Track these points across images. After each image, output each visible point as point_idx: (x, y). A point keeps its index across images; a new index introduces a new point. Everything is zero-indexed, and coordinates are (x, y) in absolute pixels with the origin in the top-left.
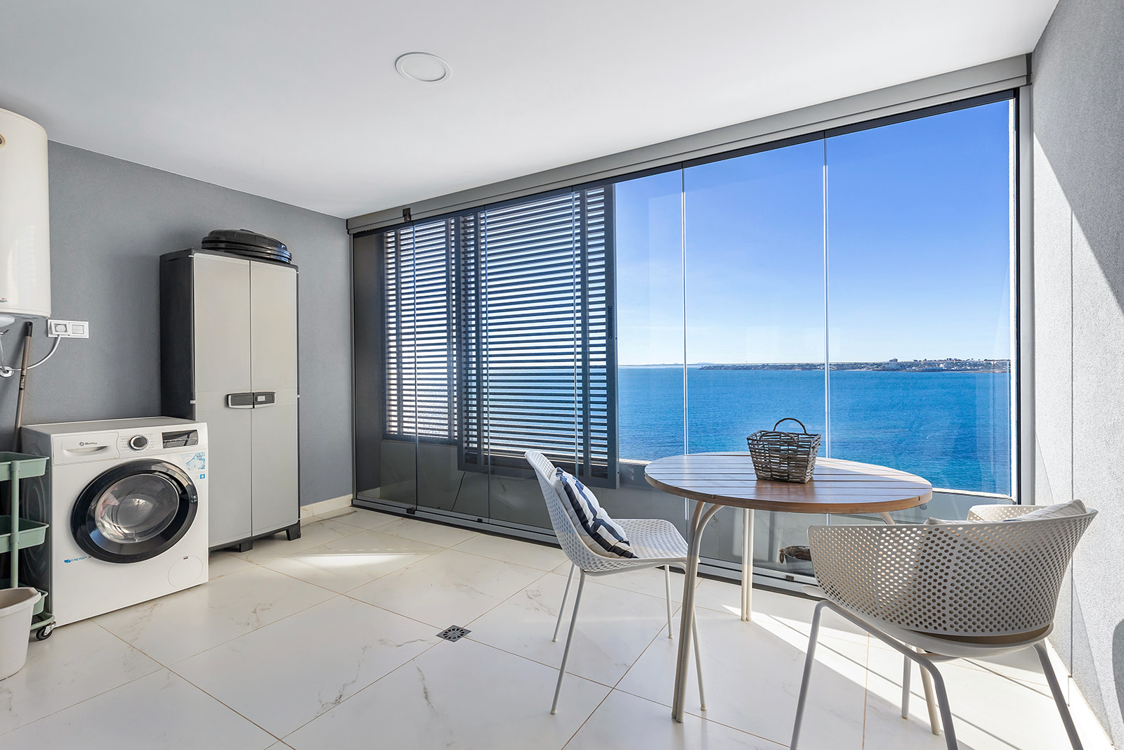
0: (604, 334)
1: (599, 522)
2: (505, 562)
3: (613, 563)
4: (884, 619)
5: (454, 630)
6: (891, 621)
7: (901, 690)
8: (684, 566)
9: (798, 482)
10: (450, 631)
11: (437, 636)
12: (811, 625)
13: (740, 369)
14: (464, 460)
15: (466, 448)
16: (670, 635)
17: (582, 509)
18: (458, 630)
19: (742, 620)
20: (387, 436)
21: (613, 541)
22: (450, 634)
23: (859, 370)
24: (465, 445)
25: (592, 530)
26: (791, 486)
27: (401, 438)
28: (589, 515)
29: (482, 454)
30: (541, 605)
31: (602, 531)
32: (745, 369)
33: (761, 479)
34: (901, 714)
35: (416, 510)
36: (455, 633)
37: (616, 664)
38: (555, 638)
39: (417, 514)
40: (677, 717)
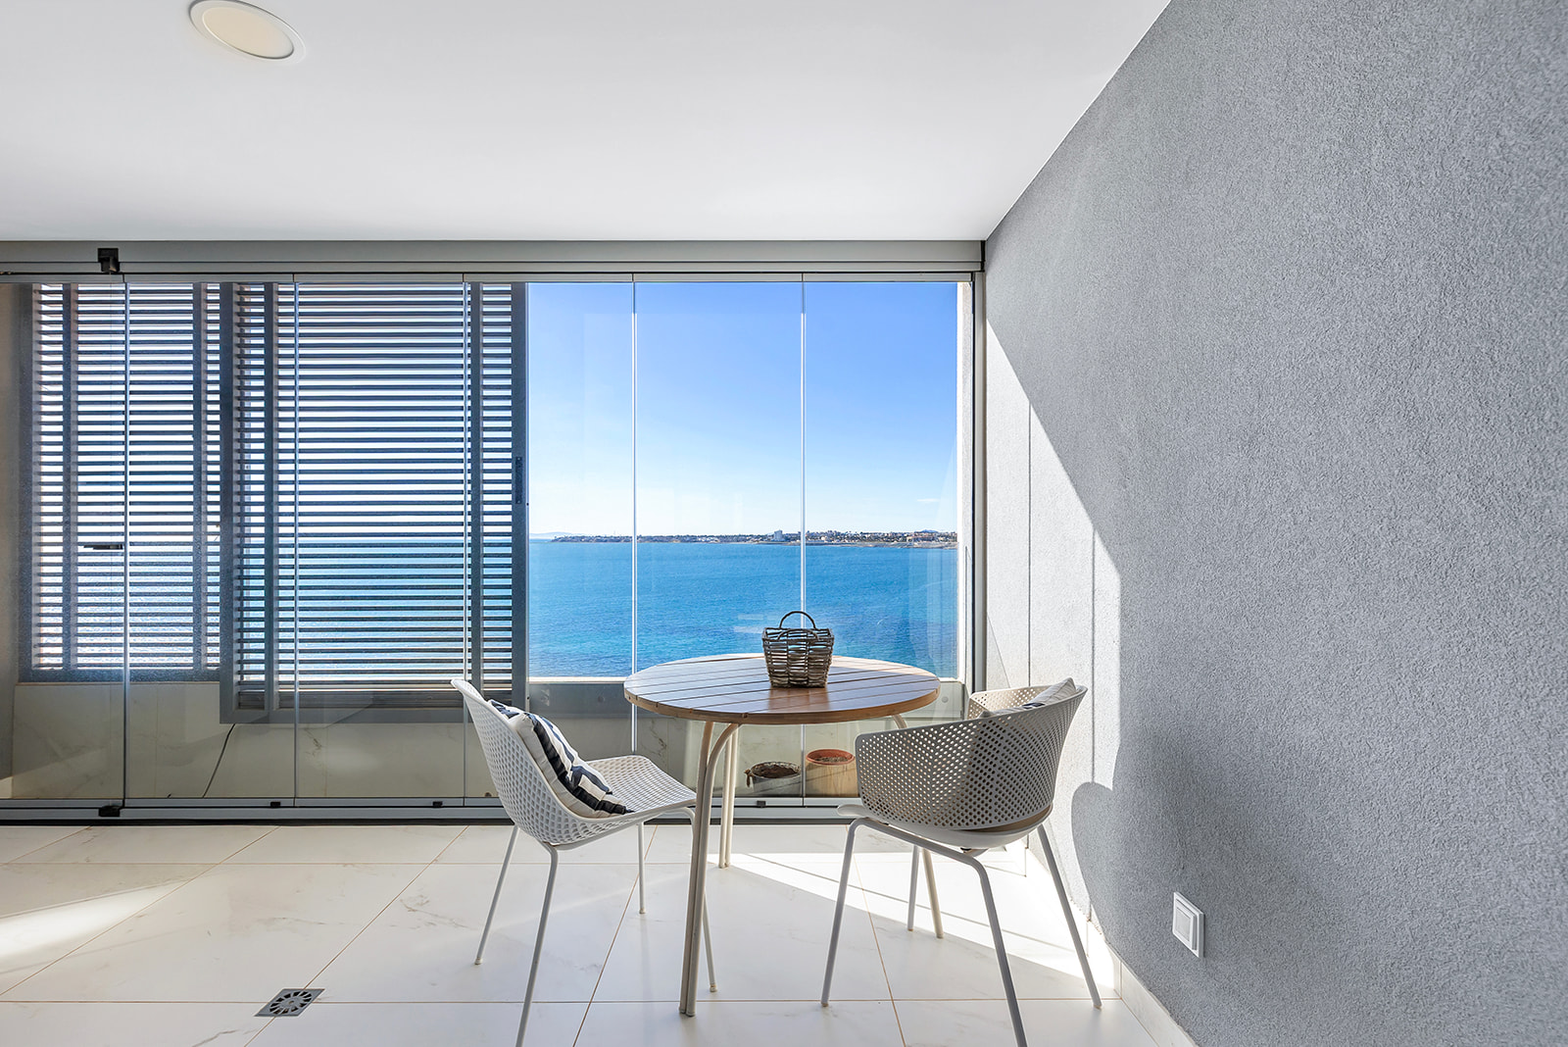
0: (509, 497)
1: (579, 773)
2: (345, 865)
3: (601, 825)
4: (936, 824)
5: (288, 996)
6: (943, 824)
7: (908, 905)
8: (692, 813)
9: (818, 687)
10: (280, 1000)
11: (259, 1015)
12: (843, 854)
13: (606, 541)
14: (234, 704)
15: (239, 683)
16: (642, 909)
17: (558, 756)
18: (296, 994)
19: (720, 867)
20: (30, 675)
21: (599, 794)
22: (282, 1006)
23: (743, 543)
24: (237, 678)
25: (572, 784)
26: (811, 692)
27: (68, 675)
28: (568, 764)
29: (275, 690)
30: (436, 916)
31: (585, 783)
32: (612, 541)
33: (775, 687)
34: (906, 927)
35: (123, 807)
36: (288, 1003)
37: (582, 969)
38: (478, 958)
39: (124, 815)
40: (686, 1011)
